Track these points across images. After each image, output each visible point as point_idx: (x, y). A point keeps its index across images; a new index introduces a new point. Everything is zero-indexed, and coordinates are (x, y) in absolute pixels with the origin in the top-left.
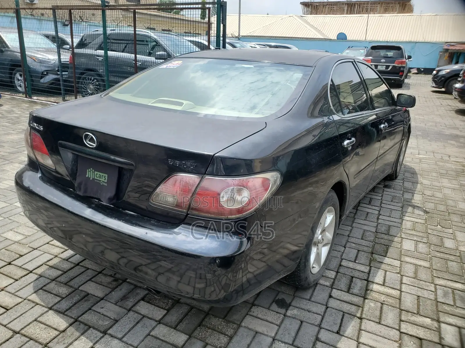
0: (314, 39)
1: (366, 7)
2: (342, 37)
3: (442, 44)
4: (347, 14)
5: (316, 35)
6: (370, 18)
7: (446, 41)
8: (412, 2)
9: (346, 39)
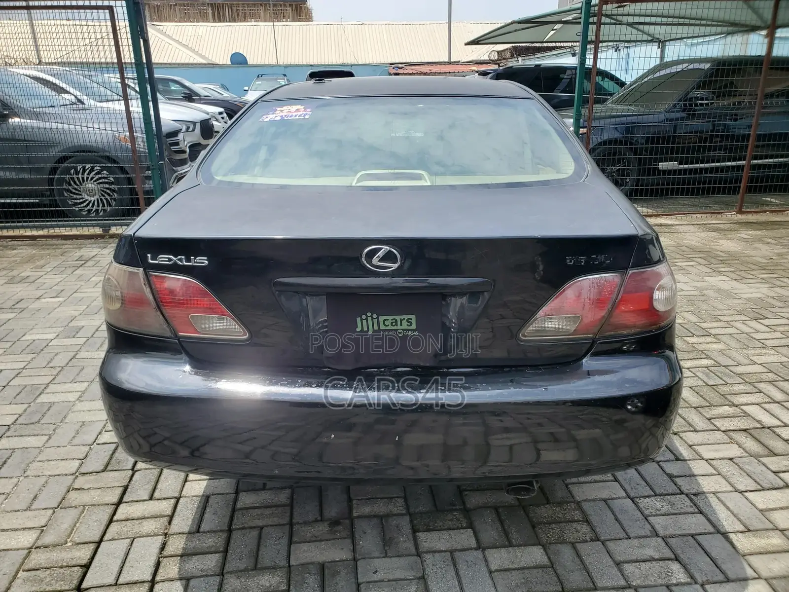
0: (192, 64)
1: (242, 10)
2: (239, 60)
3: (386, 66)
4: (214, 21)
5: (192, 59)
6: (276, 28)
7: (390, 62)
8: (309, 3)
9: (247, 63)
